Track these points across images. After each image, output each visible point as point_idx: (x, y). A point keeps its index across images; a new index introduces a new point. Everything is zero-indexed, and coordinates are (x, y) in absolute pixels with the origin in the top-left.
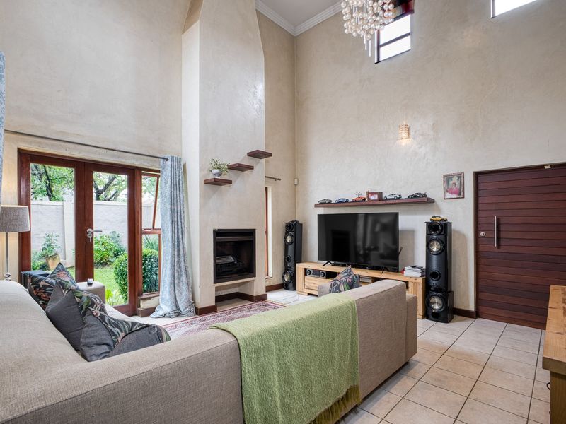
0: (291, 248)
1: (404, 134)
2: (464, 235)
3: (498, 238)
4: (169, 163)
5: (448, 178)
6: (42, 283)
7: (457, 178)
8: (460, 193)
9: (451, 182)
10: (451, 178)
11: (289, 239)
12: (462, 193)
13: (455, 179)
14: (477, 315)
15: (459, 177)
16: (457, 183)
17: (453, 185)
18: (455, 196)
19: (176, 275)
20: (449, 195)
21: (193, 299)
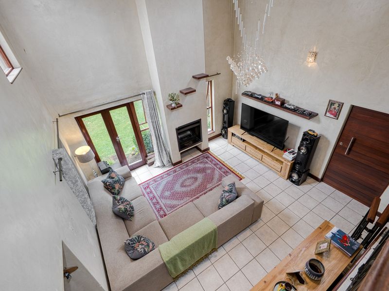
0: (226, 116)
1: (311, 59)
2: (329, 141)
3: (350, 149)
4: (145, 96)
5: (331, 103)
6: (108, 184)
7: (338, 105)
8: (336, 115)
9: (333, 107)
10: (334, 104)
11: (225, 111)
12: (337, 116)
13: (336, 106)
14: (322, 180)
15: (339, 105)
16: (337, 108)
17: (334, 108)
18: (332, 116)
19: (160, 151)
20: (328, 114)
21: (170, 159)
